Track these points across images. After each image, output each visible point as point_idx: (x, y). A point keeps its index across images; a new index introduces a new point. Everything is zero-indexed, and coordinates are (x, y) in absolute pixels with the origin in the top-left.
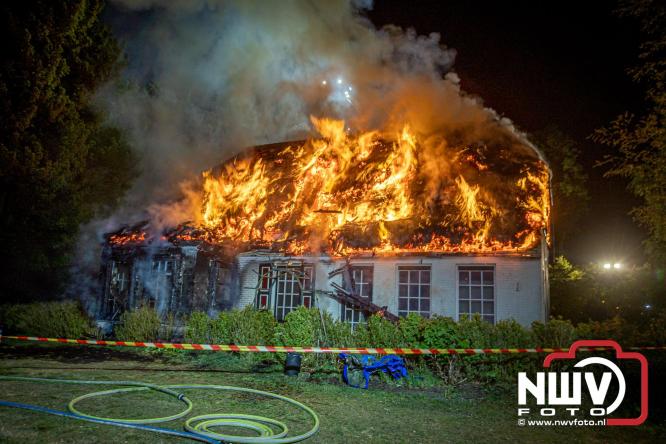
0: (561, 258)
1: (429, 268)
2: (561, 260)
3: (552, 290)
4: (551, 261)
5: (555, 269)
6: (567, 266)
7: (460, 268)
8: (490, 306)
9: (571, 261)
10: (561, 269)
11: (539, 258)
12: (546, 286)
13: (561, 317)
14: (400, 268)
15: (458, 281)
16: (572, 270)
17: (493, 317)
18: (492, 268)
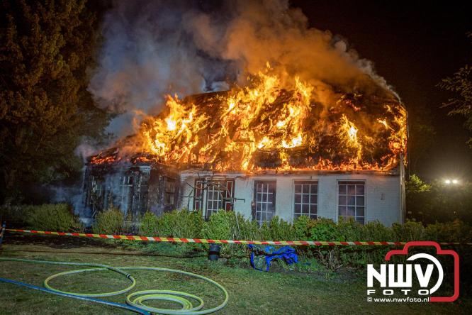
0: (414, 176)
1: (317, 182)
2: (414, 177)
3: (407, 198)
4: (407, 178)
5: (410, 184)
6: (418, 181)
7: (339, 183)
8: (361, 211)
9: (421, 178)
10: (414, 184)
11: (399, 175)
12: (403, 196)
13: (414, 219)
14: (295, 182)
15: (338, 192)
16: (422, 185)
17: (363, 219)
18: (363, 183)
